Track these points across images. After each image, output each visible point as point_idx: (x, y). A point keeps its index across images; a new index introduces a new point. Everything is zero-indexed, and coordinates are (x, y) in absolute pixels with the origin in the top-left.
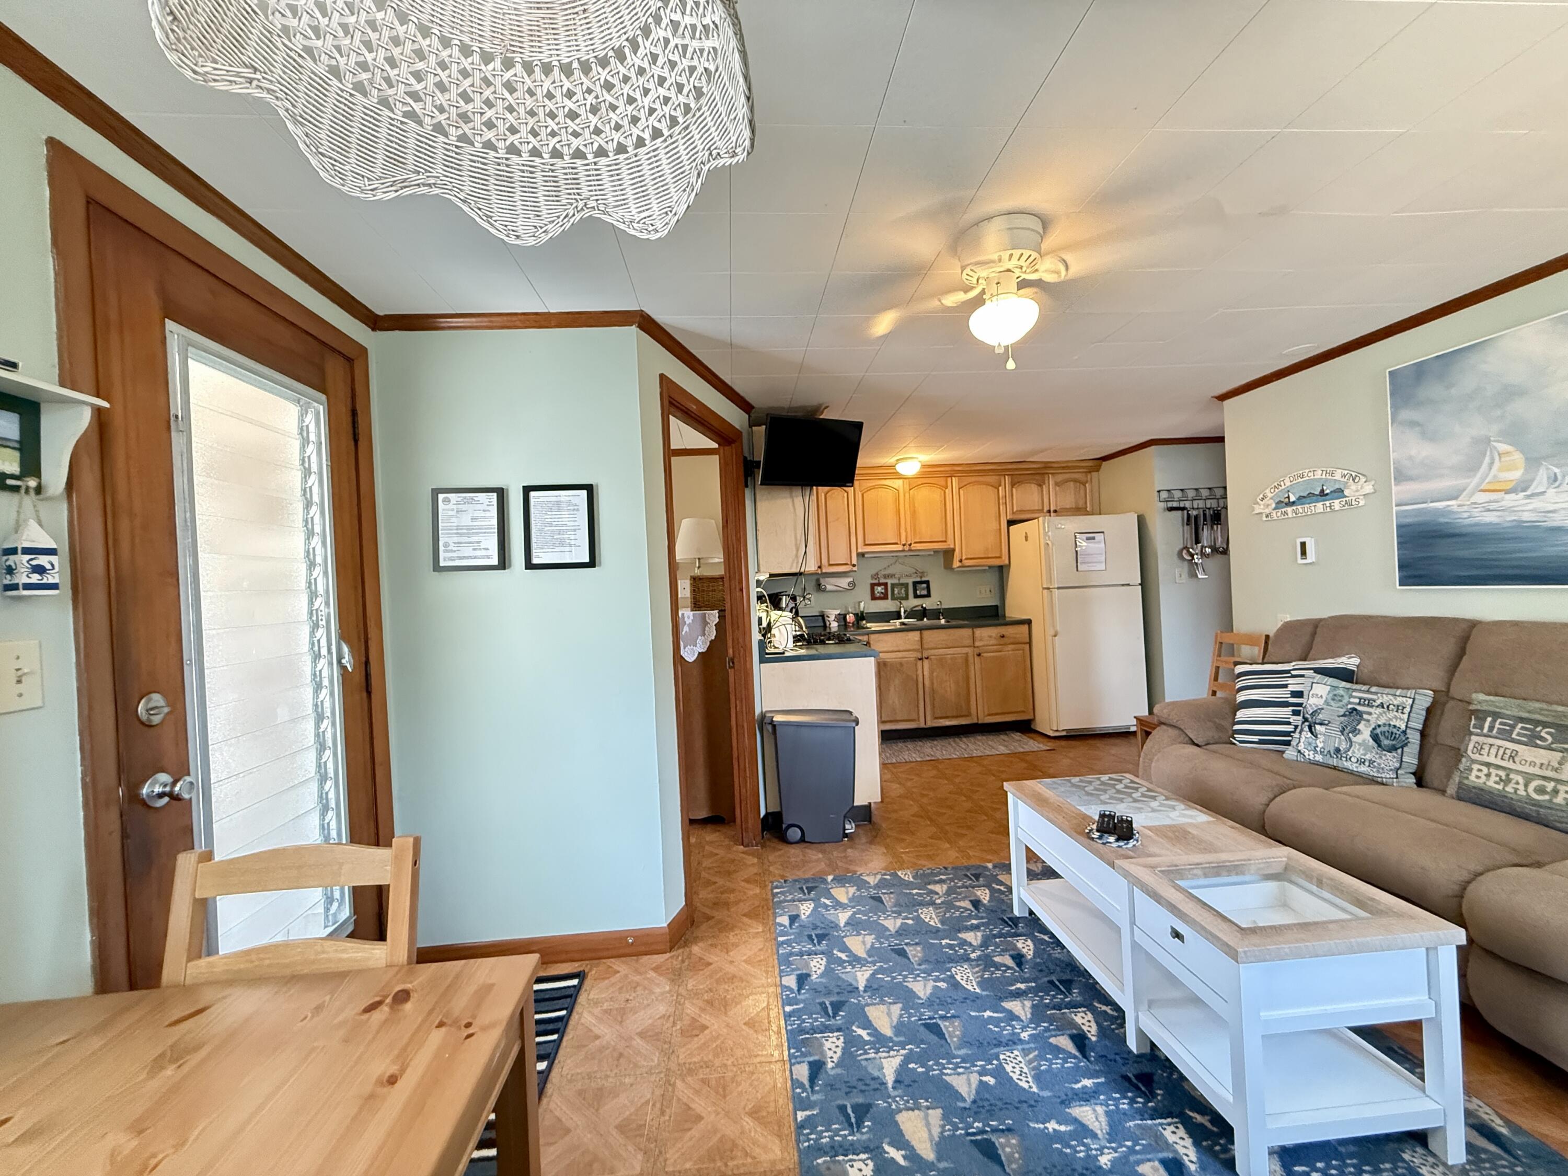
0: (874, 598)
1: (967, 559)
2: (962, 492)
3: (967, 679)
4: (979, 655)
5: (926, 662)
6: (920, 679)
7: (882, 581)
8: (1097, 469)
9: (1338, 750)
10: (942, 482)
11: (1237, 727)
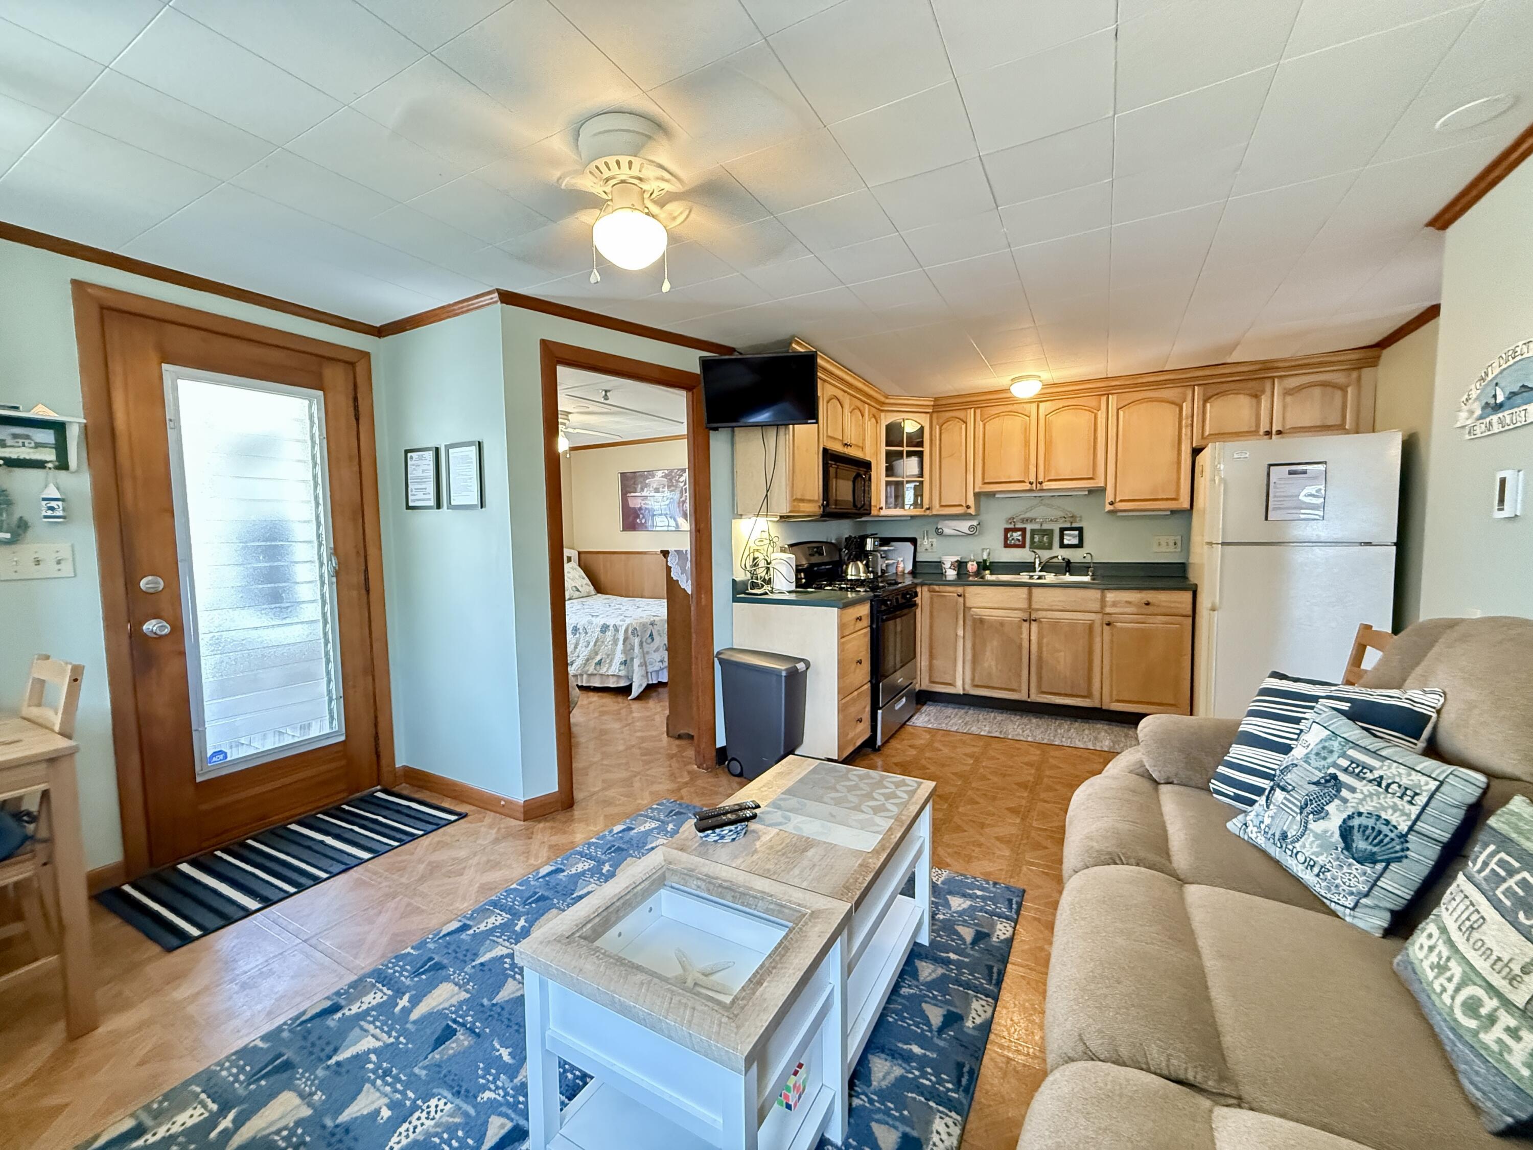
0: (1007, 546)
1: (1121, 501)
2: (1121, 413)
3: (1090, 652)
4: (1108, 624)
5: (1034, 626)
6: (1025, 644)
7: (1019, 526)
8: (1373, 362)
9: (1284, 836)
10: (1092, 402)
11: (1222, 769)
